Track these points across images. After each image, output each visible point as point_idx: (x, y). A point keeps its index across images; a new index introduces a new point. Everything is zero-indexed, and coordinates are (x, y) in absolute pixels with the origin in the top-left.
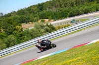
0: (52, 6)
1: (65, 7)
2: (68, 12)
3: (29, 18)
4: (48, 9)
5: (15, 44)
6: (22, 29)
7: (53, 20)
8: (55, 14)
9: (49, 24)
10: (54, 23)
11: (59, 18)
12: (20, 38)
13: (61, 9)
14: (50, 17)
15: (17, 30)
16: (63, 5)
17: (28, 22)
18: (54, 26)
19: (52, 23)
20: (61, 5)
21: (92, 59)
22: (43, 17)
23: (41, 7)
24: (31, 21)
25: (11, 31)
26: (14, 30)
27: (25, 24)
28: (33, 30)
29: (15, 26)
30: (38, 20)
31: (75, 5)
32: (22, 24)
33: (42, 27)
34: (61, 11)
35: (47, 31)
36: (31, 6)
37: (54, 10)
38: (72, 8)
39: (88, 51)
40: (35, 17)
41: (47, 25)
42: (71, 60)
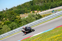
0: (39, 2)
1: (48, 2)
2: (50, 5)
3: (24, 11)
4: (36, 4)
5: (16, 28)
6: (20, 18)
7: (40, 11)
8: (41, 7)
9: (38, 14)
10: (41, 13)
11: (44, 10)
12: (19, 24)
13: (45, 4)
14: (38, 9)
15: (17, 19)
16: (46, 1)
17: (24, 13)
18: (41, 15)
19: (39, 13)
20: (44, 1)
22: (33, 9)
23: (32, 3)
24: (26, 13)
25: (13, 19)
26: (15, 19)
27: (22, 14)
28: (27, 18)
29: (15, 16)
30: (30, 12)
32: (20, 15)
33: (33, 16)
34: (45, 5)
35: (37, 19)
36: (25, 3)
37: (40, 4)
40: (28, 10)
41: (36, 15)
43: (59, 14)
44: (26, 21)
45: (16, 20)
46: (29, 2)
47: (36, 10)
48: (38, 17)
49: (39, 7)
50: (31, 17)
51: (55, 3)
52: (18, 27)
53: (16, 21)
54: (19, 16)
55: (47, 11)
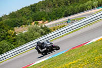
0: (45, 6)
1: (59, 6)
2: (63, 11)
3: (21, 21)
4: (41, 10)
5: (8, 50)
6: (15, 33)
7: (47, 21)
8: (48, 15)
9: (43, 26)
10: (48, 24)
11: (53, 19)
12: (14, 43)
13: (55, 9)
14: (44, 18)
15: (10, 35)
16: (57, 5)
17: (21, 25)
18: (49, 27)
19: (46, 25)
20: (54, 5)
21: (94, 60)
22: (36, 19)
23: (33, 8)
24: (24, 24)
25: (3, 36)
27: (18, 27)
28: (26, 34)
29: (7, 31)
30: (31, 23)
31: (69, 4)
32: (15, 28)
33: (37, 30)
34: (55, 11)
35: (42, 34)
36: (23, 8)
37: (48, 10)
38: (66, 7)
39: (89, 52)
40: (27, 19)
42: (70, 63)
43: (77, 26)
44: (24, 38)
45: (8, 36)
46: (29, 7)
47: (41, 20)
48: (44, 32)
49: (45, 14)
50: (32, 32)
51: (72, 7)
52: (12, 49)
53: (8, 38)
54: (12, 30)
55: (58, 21)
